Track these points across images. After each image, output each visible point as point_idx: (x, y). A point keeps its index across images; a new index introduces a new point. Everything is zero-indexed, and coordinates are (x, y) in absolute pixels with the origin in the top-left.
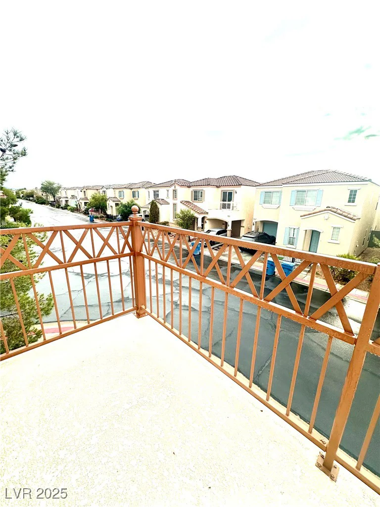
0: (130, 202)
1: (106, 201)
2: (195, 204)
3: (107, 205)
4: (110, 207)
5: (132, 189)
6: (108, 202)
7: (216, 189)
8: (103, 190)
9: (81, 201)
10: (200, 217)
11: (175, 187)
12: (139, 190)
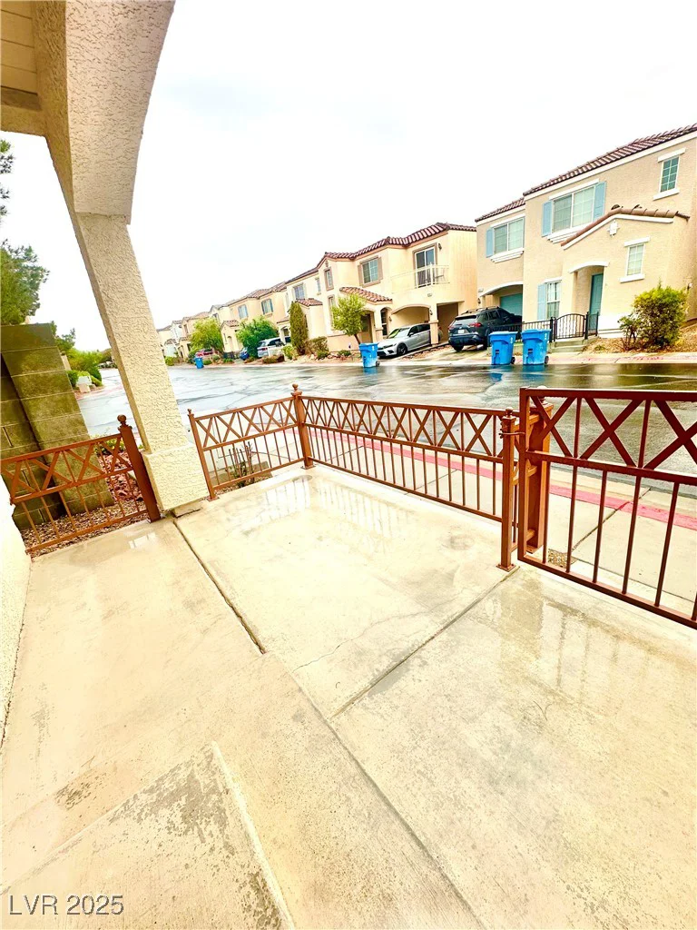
0: (258, 321)
1: (220, 331)
2: (368, 289)
3: (223, 337)
4: (228, 339)
5: (259, 298)
6: (222, 332)
7: (403, 251)
8: (213, 313)
9: (182, 343)
10: (377, 309)
11: (327, 264)
12: (270, 297)
